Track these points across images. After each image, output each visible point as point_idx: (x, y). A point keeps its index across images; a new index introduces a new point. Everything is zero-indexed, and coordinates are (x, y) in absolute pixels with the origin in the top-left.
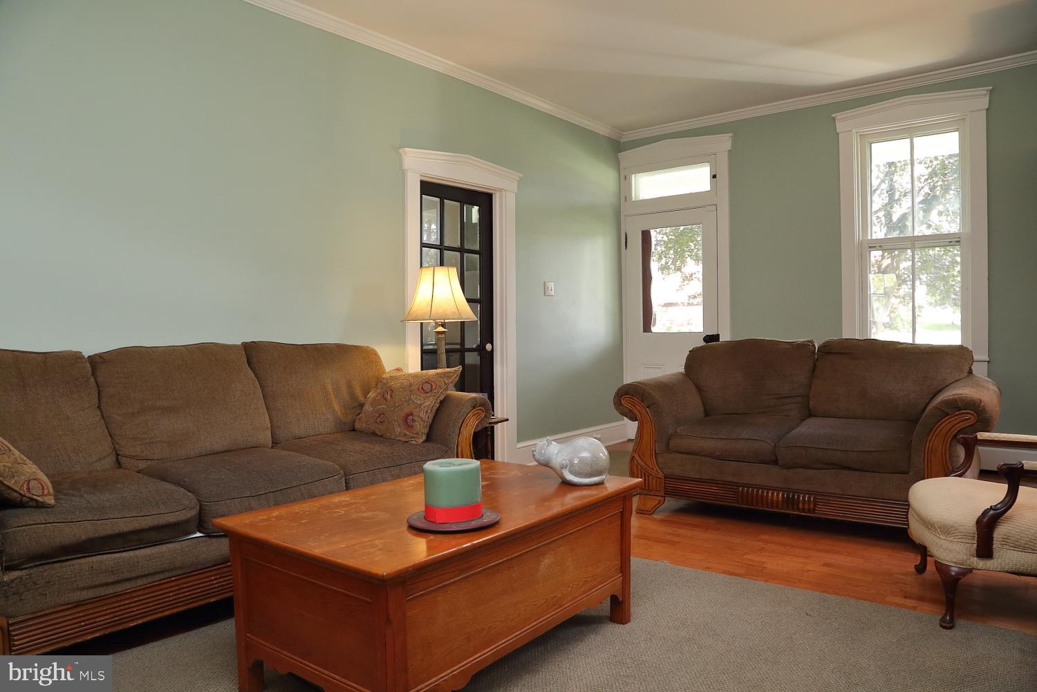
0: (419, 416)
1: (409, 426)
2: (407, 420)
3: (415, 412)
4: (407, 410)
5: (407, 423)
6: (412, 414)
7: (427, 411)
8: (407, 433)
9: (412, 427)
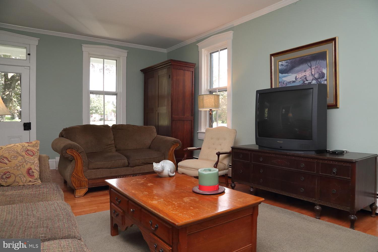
0: (35, 169)
1: (31, 175)
2: (29, 172)
3: (33, 167)
4: (27, 167)
5: (30, 174)
6: (31, 169)
7: (38, 165)
8: (31, 180)
9: (33, 176)
